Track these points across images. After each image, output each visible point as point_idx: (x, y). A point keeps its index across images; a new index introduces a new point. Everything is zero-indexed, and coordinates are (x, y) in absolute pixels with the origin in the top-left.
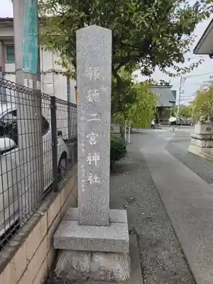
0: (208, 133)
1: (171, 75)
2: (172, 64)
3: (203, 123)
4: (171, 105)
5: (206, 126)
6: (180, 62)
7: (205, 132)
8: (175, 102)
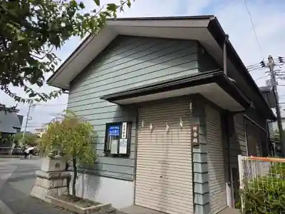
0: (57, 169)
1: (18, 99)
2: (22, 84)
3: (52, 158)
4: (15, 131)
5: (55, 162)
6: (36, 84)
7: (53, 169)
8: (20, 129)
